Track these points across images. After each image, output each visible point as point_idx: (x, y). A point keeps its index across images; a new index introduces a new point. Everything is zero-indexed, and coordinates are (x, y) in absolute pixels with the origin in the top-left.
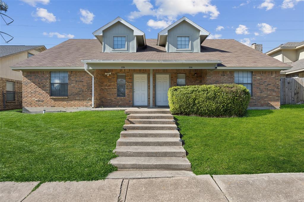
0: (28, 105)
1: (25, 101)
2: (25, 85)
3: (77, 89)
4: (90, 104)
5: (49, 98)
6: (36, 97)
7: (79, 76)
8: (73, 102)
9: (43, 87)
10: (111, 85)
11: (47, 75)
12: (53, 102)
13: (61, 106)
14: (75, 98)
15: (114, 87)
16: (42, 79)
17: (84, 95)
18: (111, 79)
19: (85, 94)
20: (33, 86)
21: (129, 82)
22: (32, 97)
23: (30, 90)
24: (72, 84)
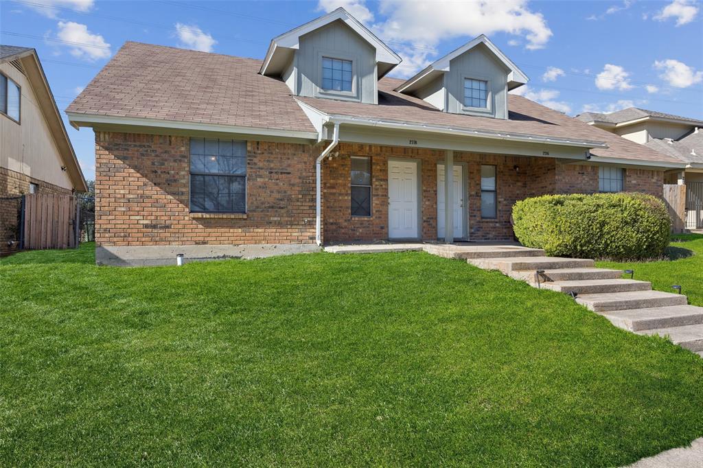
0: (115, 239)
1: (105, 227)
2: (104, 173)
3: (272, 192)
4: (309, 234)
5: (187, 218)
6: (145, 213)
7: (279, 156)
8: (263, 230)
9: (168, 184)
10: (337, 184)
11: (183, 149)
12: (200, 230)
13: (226, 242)
14: (267, 219)
15: (343, 191)
16: (166, 160)
17: (295, 212)
18: (337, 169)
19: (295, 208)
20: (132, 179)
21: (381, 180)
22: (131, 213)
23: (122, 192)
24: (258, 179)
